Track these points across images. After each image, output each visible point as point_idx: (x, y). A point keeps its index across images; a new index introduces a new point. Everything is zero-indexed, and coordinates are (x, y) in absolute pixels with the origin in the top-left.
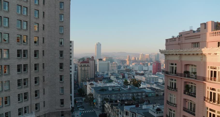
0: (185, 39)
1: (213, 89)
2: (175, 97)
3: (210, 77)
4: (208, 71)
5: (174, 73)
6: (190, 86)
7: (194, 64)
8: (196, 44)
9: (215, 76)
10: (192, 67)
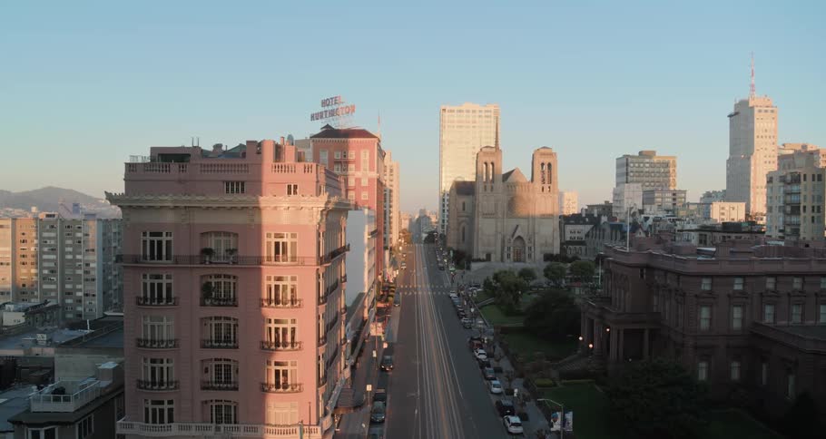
0: (201, 171)
1: (279, 279)
2: (170, 323)
3: (273, 254)
4: (269, 243)
5: (164, 258)
6: (213, 285)
7: (226, 230)
8: (232, 185)
9: (285, 251)
10: (218, 238)
